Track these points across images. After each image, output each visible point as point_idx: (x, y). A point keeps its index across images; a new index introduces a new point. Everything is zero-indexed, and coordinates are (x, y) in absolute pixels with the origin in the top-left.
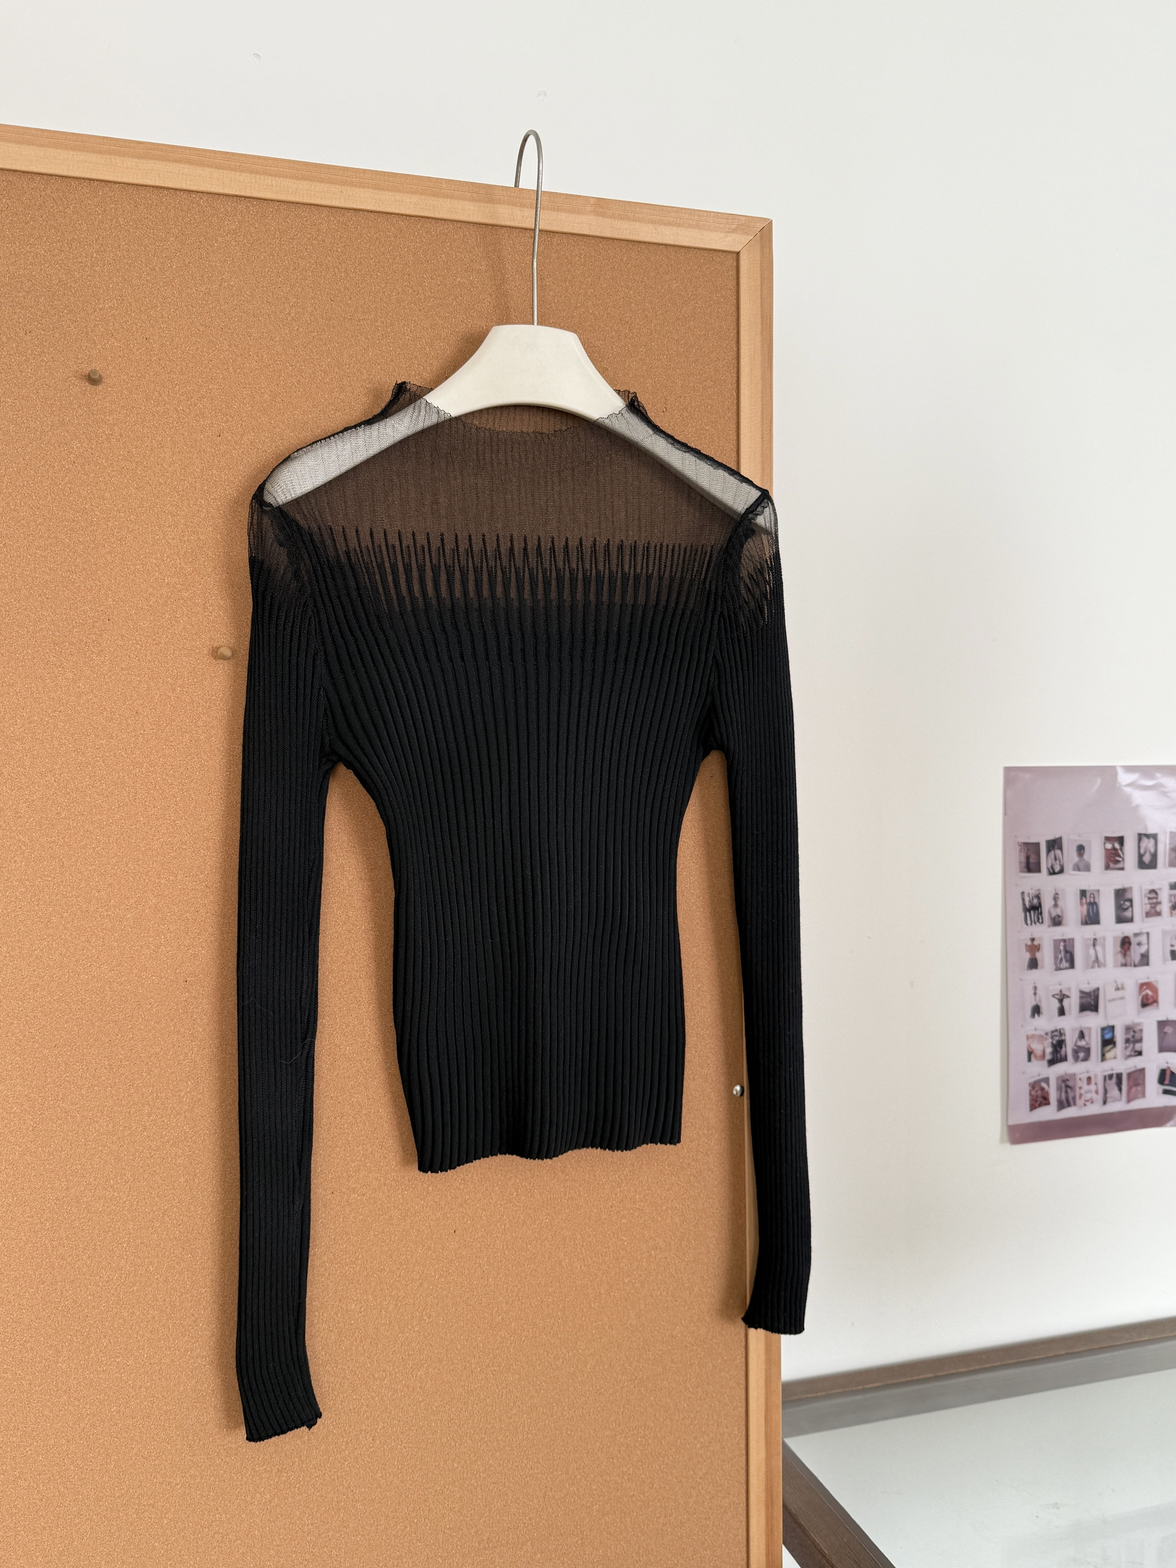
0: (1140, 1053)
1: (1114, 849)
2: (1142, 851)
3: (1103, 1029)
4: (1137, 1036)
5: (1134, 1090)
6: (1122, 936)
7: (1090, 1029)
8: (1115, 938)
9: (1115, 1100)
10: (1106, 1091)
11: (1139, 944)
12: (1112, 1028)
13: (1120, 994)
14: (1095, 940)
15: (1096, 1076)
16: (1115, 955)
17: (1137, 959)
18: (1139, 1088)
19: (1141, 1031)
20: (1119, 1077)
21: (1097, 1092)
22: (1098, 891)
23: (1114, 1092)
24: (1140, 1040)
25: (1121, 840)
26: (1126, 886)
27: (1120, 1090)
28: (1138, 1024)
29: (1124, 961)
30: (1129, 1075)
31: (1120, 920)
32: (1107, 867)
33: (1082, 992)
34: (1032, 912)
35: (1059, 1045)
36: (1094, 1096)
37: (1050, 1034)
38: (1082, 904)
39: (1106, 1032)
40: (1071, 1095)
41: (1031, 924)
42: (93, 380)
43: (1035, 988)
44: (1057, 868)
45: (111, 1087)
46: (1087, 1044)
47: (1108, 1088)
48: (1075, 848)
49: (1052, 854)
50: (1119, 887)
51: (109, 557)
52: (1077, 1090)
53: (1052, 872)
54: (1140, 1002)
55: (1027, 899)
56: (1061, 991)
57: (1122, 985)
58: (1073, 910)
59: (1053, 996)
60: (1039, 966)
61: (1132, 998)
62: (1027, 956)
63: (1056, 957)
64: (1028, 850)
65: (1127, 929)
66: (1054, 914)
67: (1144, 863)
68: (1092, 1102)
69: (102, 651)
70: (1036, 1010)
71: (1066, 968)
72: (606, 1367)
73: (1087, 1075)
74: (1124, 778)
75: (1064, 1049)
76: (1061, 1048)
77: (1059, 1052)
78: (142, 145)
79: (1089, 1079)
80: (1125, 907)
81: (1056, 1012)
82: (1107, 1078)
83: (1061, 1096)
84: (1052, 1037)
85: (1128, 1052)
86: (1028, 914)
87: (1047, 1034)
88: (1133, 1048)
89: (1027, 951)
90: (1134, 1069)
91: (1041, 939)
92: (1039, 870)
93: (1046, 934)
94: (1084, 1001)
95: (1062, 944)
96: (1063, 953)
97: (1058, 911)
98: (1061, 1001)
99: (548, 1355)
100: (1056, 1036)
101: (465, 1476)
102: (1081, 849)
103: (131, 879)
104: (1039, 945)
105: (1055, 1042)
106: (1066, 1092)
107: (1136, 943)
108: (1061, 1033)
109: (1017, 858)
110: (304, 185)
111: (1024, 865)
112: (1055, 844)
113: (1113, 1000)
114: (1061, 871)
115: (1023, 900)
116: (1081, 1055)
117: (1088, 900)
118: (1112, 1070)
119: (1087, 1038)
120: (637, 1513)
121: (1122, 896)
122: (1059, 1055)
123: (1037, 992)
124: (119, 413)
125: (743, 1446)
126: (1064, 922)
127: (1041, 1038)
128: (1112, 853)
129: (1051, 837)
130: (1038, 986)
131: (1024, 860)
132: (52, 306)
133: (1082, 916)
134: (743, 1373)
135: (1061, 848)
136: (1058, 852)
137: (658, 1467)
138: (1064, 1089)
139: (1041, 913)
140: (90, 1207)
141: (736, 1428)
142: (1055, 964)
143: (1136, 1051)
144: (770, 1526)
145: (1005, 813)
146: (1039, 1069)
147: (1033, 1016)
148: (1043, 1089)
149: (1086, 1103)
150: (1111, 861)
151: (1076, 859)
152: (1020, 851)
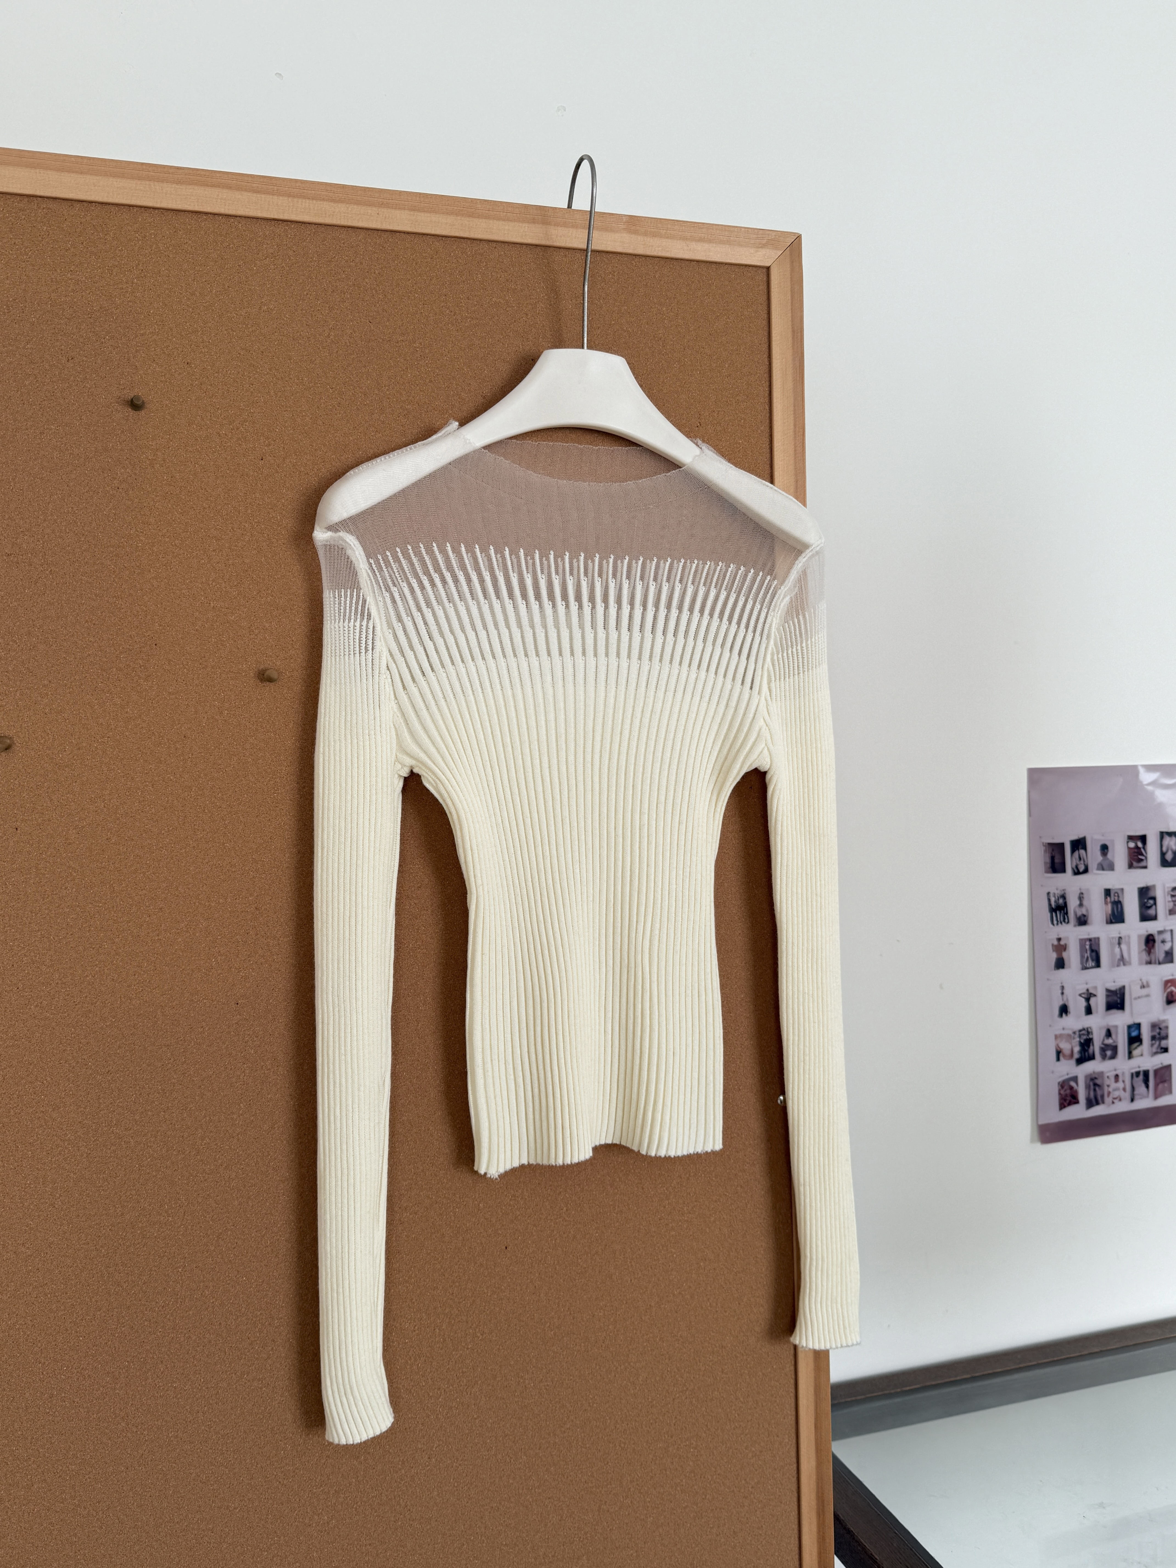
0: (1166, 1050)
1: (1137, 847)
2: (1164, 849)
3: (1129, 1027)
4: (1163, 1033)
5: (1160, 1086)
6: (1146, 934)
7: (1116, 1027)
8: (1139, 936)
9: (1143, 1097)
10: (1133, 1088)
11: (1163, 942)
12: (1138, 1026)
13: (1144, 991)
14: (1120, 938)
15: (1123, 1073)
16: (1139, 953)
17: (1161, 956)
18: (1166, 1085)
19: (1167, 1027)
20: (1146, 1074)
21: (1124, 1090)
22: (1122, 890)
23: (1141, 1089)
24: (1166, 1037)
25: (1143, 839)
26: (1150, 884)
27: (1147, 1087)
28: (1164, 1021)
29: (1148, 959)
30: (1156, 1072)
31: (1144, 918)
32: (1131, 866)
33: (1108, 990)
34: (1058, 913)
35: (1086, 1044)
36: (1121, 1093)
37: (1077, 1033)
38: (1106, 903)
39: (1133, 1029)
40: (1099, 1092)
41: (1057, 924)
42: (135, 405)
43: (1063, 988)
44: (1082, 868)
45: (164, 1112)
46: (1114, 1042)
47: (1135, 1085)
48: (1099, 848)
49: (1076, 854)
50: (1142, 885)
51: (155, 583)
52: (1106, 1088)
53: (1077, 872)
54: (1165, 999)
55: (1053, 900)
56: (1088, 990)
57: (1147, 983)
58: (1098, 909)
59: (1080, 995)
60: (1065, 966)
61: (1157, 995)
62: (1054, 956)
63: (1082, 956)
64: (1053, 850)
65: (1151, 927)
66: (1079, 914)
67: (1167, 861)
68: (1120, 1100)
69: (149, 676)
70: (1064, 1010)
71: (1092, 967)
72: (658, 1379)
73: (1115, 1073)
74: (1146, 778)
75: (1091, 1047)
76: (1089, 1047)
77: (1087, 1051)
78: (181, 171)
79: (1117, 1076)
80: (1149, 905)
81: (1083, 1010)
82: (1134, 1075)
83: (1089, 1093)
84: (1080, 1036)
85: (1154, 1050)
86: (1054, 914)
87: (1074, 1033)
88: (1160, 1044)
89: (1053, 951)
90: (1160, 1066)
91: (1067, 938)
92: (1063, 870)
93: (1072, 934)
94: (1110, 999)
95: (1088, 943)
96: (1089, 952)
97: (1084, 911)
98: (1088, 1000)
99: (600, 1368)
100: (1084, 1035)
101: (521, 1492)
102: (1104, 848)
103: (181, 902)
104: (1066, 945)
105: (1082, 1041)
106: (1095, 1090)
107: (1160, 941)
108: (1088, 1031)
109: (1042, 859)
110: (342, 207)
111: (1049, 865)
112: (1079, 844)
113: (1139, 997)
114: (1086, 871)
115: (1049, 900)
116: (1109, 1053)
117: (1113, 899)
118: (1139, 1067)
119: (1114, 1036)
120: (691, 1524)
121: (1146, 895)
122: (1086, 1054)
123: (1065, 991)
124: (162, 438)
125: (793, 1454)
126: (1089, 921)
127: (1069, 1037)
128: (1135, 852)
129: (1075, 838)
130: (1065, 985)
131: (1048, 860)
132: (94, 332)
133: (1106, 914)
134: (792, 1381)
135: (1085, 848)
136: (1082, 852)
137: (710, 1478)
138: (1092, 1087)
139: (1067, 913)
140: (145, 1233)
141: (787, 1436)
142: (1082, 963)
143: (1162, 1048)
144: (821, 1533)
145: (1030, 814)
146: (1067, 1068)
147: (1061, 1015)
148: (1071, 1088)
149: (1115, 1101)
150: (1134, 860)
151: (1100, 858)
152: (1045, 851)
